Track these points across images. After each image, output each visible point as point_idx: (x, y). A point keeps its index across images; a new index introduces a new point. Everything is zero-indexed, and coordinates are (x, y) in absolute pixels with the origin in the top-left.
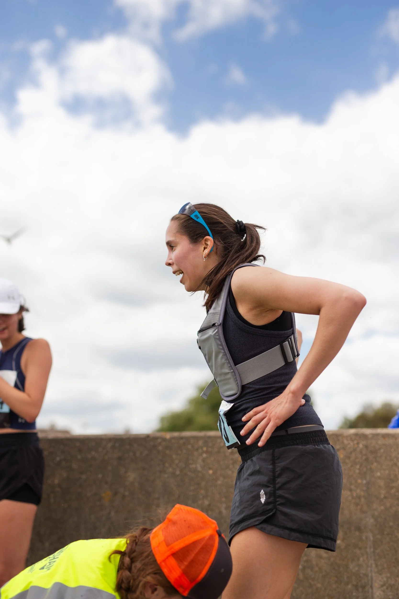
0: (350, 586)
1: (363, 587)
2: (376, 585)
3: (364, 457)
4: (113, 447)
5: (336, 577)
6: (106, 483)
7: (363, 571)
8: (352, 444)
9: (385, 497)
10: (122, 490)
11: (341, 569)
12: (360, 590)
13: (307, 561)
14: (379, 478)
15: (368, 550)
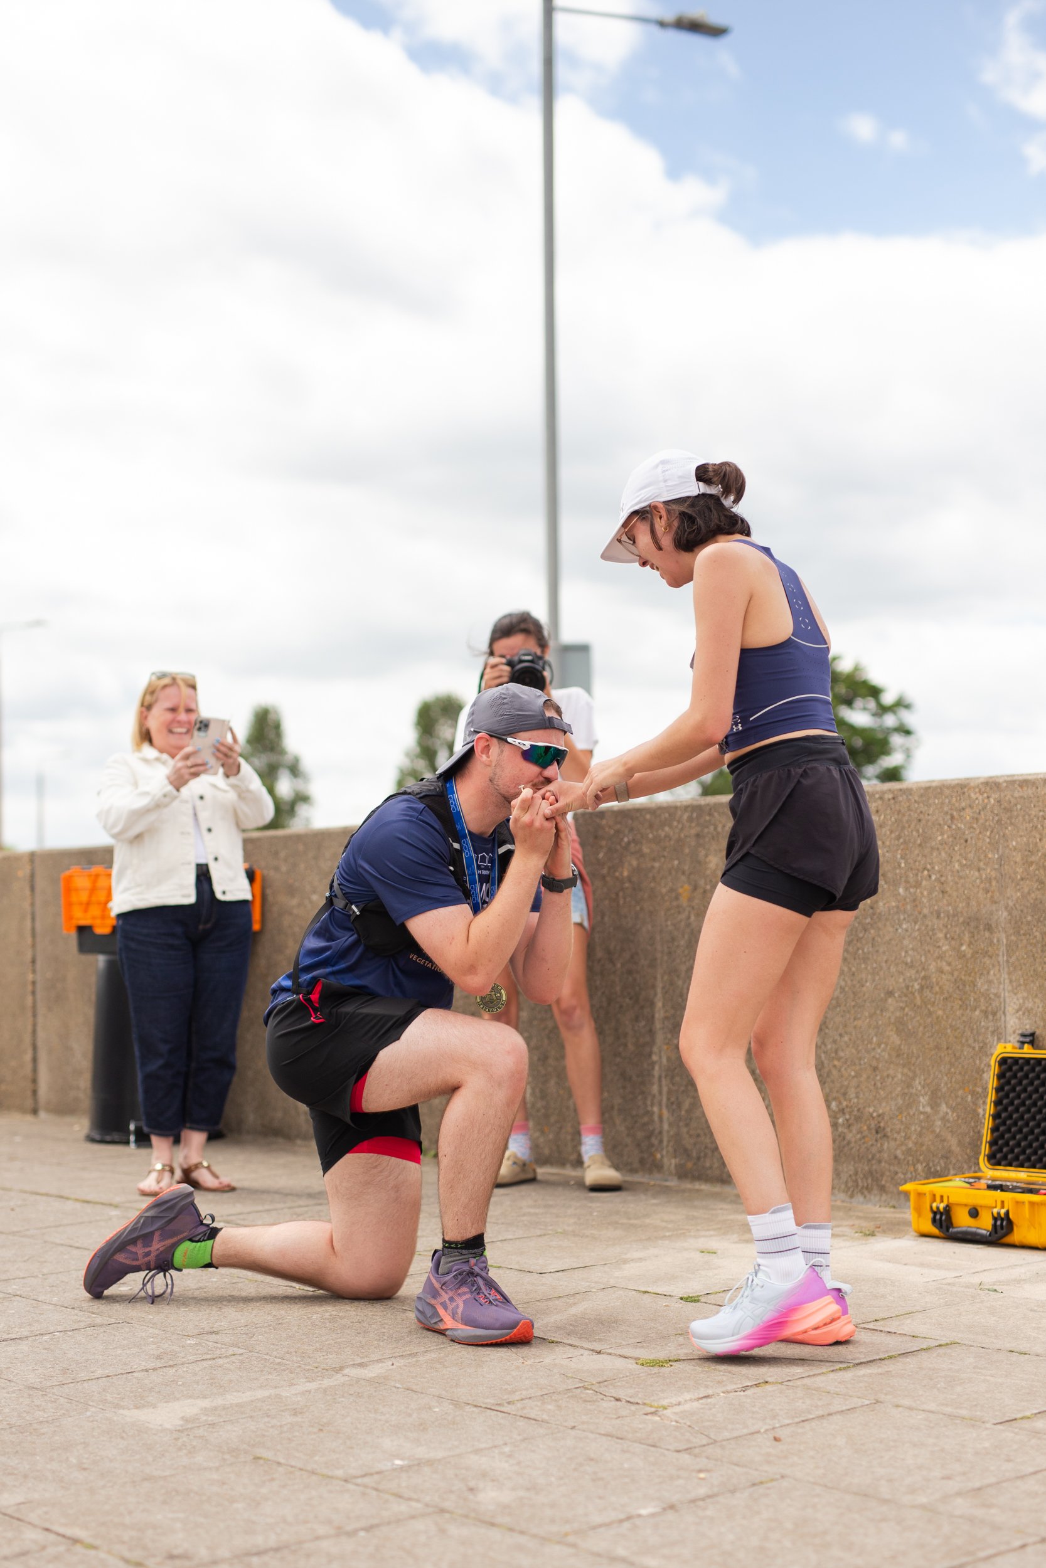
0: (977, 1013)
1: (994, 1014)
2: (1010, 1010)
3: (996, 818)
4: (690, 819)
5: (961, 999)
6: (683, 873)
7: (994, 991)
8: (980, 797)
9: (1022, 879)
10: (702, 882)
11: (967, 988)
12: (991, 1017)
13: (925, 978)
14: (1015, 849)
15: (1000, 959)
